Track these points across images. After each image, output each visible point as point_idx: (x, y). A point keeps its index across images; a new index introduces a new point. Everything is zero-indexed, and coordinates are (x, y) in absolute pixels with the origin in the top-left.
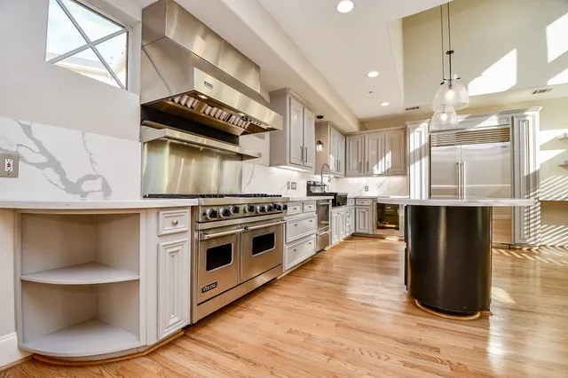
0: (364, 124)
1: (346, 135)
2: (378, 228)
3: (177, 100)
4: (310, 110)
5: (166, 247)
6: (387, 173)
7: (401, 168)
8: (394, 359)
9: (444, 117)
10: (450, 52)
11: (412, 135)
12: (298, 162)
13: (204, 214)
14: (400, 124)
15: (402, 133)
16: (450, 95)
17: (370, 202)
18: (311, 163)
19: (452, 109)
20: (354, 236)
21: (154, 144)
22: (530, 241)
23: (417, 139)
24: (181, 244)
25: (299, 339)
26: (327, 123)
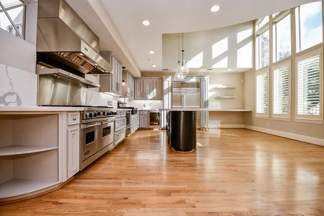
0: (143, 74)
1: (135, 78)
2: (151, 124)
3: (62, 54)
4: (121, 64)
5: (72, 131)
6: (154, 99)
7: (160, 97)
8: (171, 166)
9: (179, 76)
10: (183, 51)
11: (165, 82)
12: (115, 90)
13: (87, 115)
14: (159, 76)
15: (161, 80)
16: (182, 68)
17: (147, 112)
18: (121, 92)
19: (182, 74)
20: (139, 129)
21: (42, 77)
22: (205, 126)
23: (167, 83)
24: (76, 130)
25: (134, 168)
26: (127, 71)
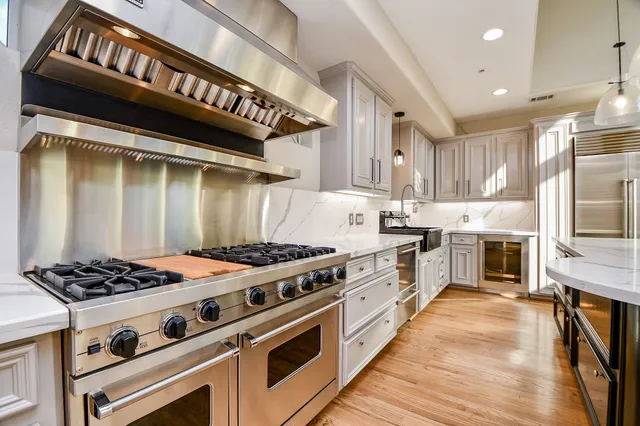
0: (462, 126)
1: (436, 143)
2: (487, 278)
4: (384, 101)
6: (499, 196)
7: (524, 188)
11: (542, 139)
12: (367, 183)
15: (525, 136)
17: (475, 239)
18: (386, 184)
20: (450, 289)
26: (408, 125)
